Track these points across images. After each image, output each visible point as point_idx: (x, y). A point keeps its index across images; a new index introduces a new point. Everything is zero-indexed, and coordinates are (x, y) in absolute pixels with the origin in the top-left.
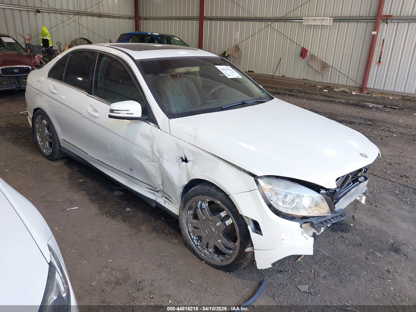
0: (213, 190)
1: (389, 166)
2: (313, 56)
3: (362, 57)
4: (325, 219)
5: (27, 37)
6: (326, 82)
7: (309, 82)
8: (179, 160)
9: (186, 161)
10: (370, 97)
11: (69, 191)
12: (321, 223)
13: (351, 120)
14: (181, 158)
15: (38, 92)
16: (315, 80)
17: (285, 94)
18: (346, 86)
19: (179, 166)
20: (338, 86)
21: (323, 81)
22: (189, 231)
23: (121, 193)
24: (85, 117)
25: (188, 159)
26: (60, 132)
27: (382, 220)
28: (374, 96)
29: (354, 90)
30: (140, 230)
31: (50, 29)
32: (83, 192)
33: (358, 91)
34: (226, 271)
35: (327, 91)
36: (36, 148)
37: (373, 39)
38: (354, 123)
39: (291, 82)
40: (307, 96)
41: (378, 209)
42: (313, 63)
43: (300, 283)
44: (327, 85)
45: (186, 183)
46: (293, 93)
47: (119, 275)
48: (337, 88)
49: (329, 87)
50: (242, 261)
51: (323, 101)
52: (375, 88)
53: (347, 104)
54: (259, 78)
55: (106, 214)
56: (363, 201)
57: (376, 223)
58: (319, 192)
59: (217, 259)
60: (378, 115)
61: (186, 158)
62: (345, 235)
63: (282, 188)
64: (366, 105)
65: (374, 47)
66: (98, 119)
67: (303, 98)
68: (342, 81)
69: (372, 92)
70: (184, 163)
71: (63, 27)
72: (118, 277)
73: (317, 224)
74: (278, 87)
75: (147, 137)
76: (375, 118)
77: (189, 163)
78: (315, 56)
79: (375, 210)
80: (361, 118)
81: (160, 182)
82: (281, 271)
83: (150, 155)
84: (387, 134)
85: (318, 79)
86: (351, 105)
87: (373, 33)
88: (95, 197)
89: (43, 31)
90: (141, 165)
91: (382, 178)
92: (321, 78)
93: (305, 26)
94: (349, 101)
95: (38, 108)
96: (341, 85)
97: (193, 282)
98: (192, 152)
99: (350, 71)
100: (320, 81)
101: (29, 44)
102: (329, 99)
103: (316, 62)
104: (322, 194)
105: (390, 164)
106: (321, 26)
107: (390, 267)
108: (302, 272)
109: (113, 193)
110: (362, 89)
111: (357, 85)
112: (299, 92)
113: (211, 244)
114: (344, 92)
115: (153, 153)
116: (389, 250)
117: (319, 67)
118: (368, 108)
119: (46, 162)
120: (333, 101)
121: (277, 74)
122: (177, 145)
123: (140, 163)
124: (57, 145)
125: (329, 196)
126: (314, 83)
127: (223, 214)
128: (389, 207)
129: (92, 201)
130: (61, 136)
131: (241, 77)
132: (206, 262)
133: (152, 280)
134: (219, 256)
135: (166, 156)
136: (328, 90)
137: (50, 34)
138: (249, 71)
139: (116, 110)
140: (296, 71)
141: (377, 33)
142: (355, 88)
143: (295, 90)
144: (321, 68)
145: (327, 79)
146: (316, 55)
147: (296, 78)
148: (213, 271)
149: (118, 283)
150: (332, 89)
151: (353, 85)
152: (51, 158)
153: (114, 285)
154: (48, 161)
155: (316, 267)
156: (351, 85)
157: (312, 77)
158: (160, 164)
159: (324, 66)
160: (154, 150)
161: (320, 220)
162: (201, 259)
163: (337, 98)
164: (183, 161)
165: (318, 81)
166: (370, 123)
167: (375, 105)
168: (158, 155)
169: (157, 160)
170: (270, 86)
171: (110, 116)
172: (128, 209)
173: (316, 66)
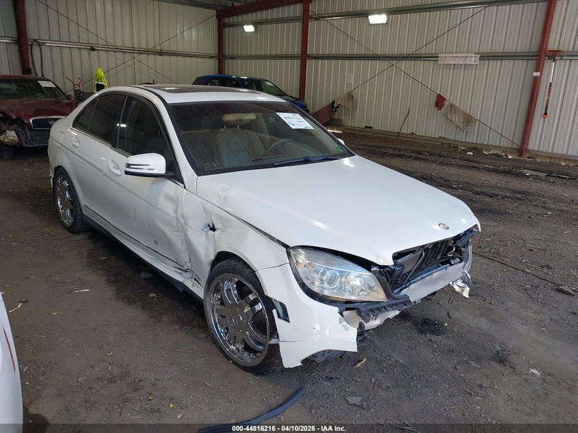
0: (239, 265)
1: (528, 253)
2: (452, 106)
3: (521, 107)
4: (379, 306)
5: (77, 81)
6: (471, 141)
7: (448, 142)
8: (205, 228)
9: (213, 229)
10: (532, 162)
11: (84, 270)
12: (372, 310)
13: (494, 192)
14: (209, 225)
15: (60, 146)
16: (457, 139)
17: (410, 157)
18: (499, 147)
19: (207, 237)
20: (488, 147)
21: (467, 141)
22: (215, 321)
23: (149, 275)
24: (106, 176)
25: (216, 226)
26: (82, 195)
27: (493, 321)
28: (538, 160)
29: (510, 153)
30: (160, 320)
31: (107, 72)
32: (102, 272)
33: (517, 155)
34: (256, 374)
35: (471, 153)
36: (56, 218)
37: (536, 82)
38: (497, 196)
39: (423, 142)
40: (441, 159)
41: (491, 307)
42: (453, 115)
43: (352, 394)
44: (474, 146)
45: (213, 258)
46: (422, 156)
47: (116, 371)
48: (486, 150)
49: (476, 149)
50: (273, 359)
51: (461, 166)
52: (541, 150)
53: (495, 171)
54: (379, 135)
55: (122, 299)
56: (466, 294)
57: (483, 324)
58: (369, 269)
59: (248, 359)
60: (534, 186)
61: (213, 226)
62: (434, 338)
63: (321, 263)
64: (521, 173)
65: (538, 93)
66: (119, 178)
67: (434, 162)
68: (494, 140)
69: (537, 156)
70: (212, 232)
71: (125, 69)
72: (114, 373)
73: (365, 312)
74: (403, 147)
75: (170, 199)
76: (528, 191)
77: (217, 233)
78: (455, 106)
79: (487, 309)
80: (508, 189)
81: (187, 259)
82: (332, 378)
83: (175, 222)
84: (539, 211)
85: (461, 137)
86: (501, 172)
87: (535, 74)
88: (114, 278)
89: (97, 75)
90: (165, 235)
91: (512, 267)
92: (464, 137)
93: (442, 66)
94: (499, 167)
95: (60, 167)
96: (493, 146)
97: (209, 385)
98: (221, 218)
99: (505, 127)
100: (463, 140)
101: (79, 91)
102: (471, 164)
103: (457, 114)
104: (374, 272)
105: (530, 250)
106: (463, 67)
107: (485, 380)
108: (359, 380)
109: (139, 274)
110: (521, 151)
111: (514, 146)
112: (431, 154)
113: (239, 338)
114: (496, 155)
115: (178, 219)
116: (492, 360)
117: (461, 122)
118: (524, 176)
119: (66, 234)
120: (473, 167)
121: (404, 131)
122: (204, 208)
123: (164, 233)
124: (78, 213)
125: (383, 275)
126: (455, 143)
127: (251, 297)
128: (509, 304)
129: (109, 282)
130: (83, 201)
131: (312, 128)
132: (235, 363)
133: (156, 379)
134: (249, 355)
135: (191, 224)
136: (474, 153)
137: (106, 79)
138: (366, 127)
139: (133, 165)
140: (430, 126)
141: (541, 74)
142: (511, 151)
143: (425, 152)
144: (463, 122)
145: (473, 137)
146: (458, 106)
147: (430, 136)
148: (239, 373)
149: (112, 380)
150: (480, 151)
151: (510, 146)
152: (72, 230)
153: (106, 382)
154: (68, 234)
155: (380, 375)
156: (506, 146)
157: (451, 134)
158: (186, 235)
159: (468, 120)
160: (179, 215)
161: (369, 307)
162: (228, 358)
163: (483, 163)
164: (211, 229)
165: (460, 140)
166: (520, 196)
167: (535, 173)
168: (182, 221)
169: (182, 229)
170: (393, 146)
171: (127, 173)
172: (152, 295)
173: (458, 120)
